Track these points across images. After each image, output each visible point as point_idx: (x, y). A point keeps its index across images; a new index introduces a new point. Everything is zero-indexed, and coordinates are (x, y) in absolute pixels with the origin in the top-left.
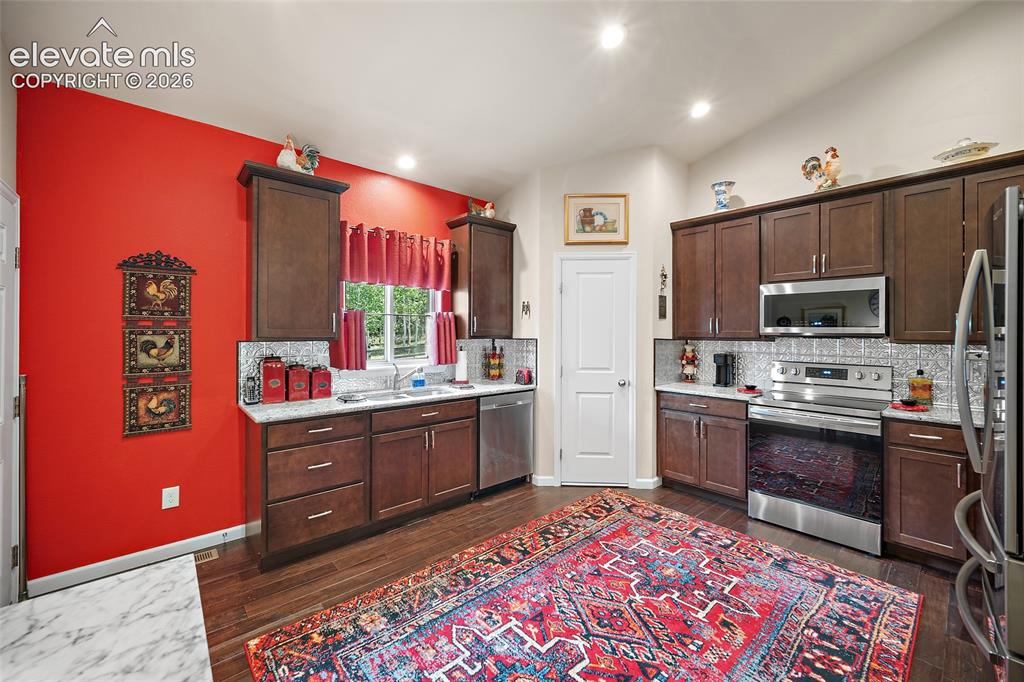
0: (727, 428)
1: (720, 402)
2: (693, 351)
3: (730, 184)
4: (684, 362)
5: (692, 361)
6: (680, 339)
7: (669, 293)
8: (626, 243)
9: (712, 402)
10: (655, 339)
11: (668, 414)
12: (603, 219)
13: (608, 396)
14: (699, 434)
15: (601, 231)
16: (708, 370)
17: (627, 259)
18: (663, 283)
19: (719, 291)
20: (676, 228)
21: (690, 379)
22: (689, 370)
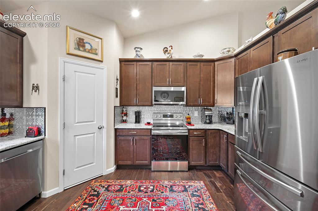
0: (144, 140)
1: (141, 130)
2: (126, 110)
3: (141, 49)
4: (123, 115)
5: (126, 115)
6: (122, 106)
7: (118, 87)
8: (102, 61)
9: (138, 131)
10: (114, 106)
11: (120, 138)
12: (90, 47)
13: (92, 135)
14: (133, 144)
15: (89, 52)
16: (132, 117)
17: (103, 69)
18: (117, 83)
19: (138, 88)
20: (121, 61)
21: (124, 121)
22: (125, 118)
